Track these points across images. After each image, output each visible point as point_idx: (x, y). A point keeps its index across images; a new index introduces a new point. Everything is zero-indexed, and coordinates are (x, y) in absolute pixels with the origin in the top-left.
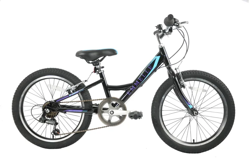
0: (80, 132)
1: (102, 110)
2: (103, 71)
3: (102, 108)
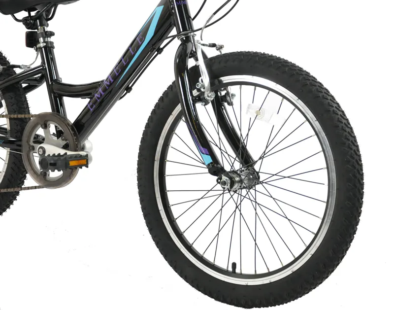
1: (32, 143)
2: (52, 43)
3: (32, 139)
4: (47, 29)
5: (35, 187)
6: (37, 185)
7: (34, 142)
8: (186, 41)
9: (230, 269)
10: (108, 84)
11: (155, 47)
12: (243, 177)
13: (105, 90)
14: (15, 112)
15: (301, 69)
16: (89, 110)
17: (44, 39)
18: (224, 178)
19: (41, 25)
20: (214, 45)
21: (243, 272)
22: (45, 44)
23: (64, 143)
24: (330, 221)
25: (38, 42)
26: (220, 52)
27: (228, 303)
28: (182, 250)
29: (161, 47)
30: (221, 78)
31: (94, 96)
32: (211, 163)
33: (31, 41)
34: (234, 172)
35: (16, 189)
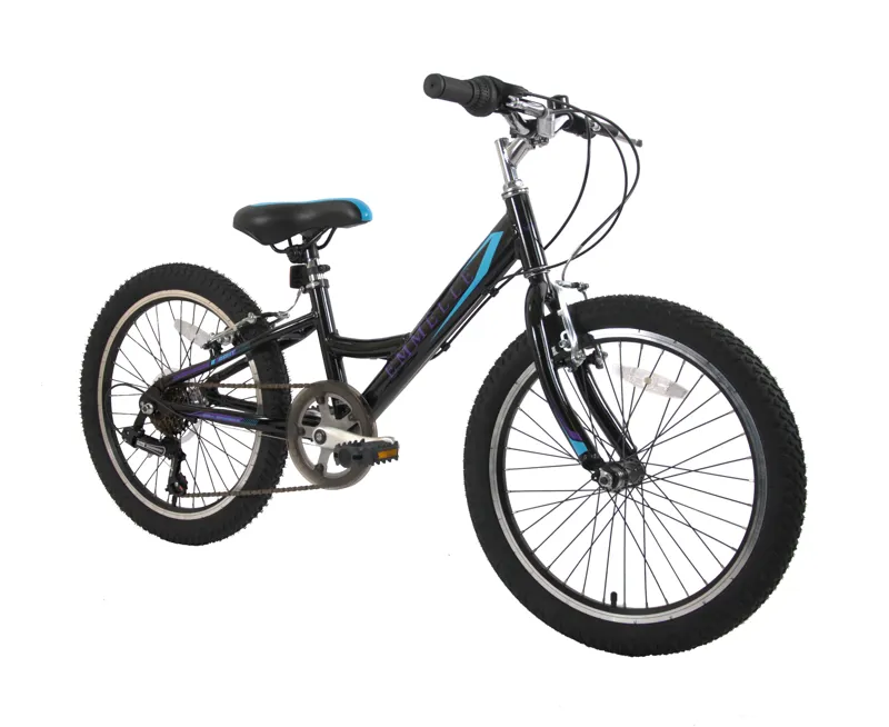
0: (248, 493)
1: (300, 425)
2: (326, 281)
3: (301, 419)
4: (320, 262)
5: (306, 488)
6: (309, 484)
7: (304, 423)
8: (537, 281)
9: (608, 601)
10: (418, 339)
11: (489, 288)
12: (629, 472)
13: (412, 348)
14: (271, 380)
15: (710, 321)
16: (388, 376)
17: (315, 277)
18: (604, 474)
19: (312, 256)
20: (576, 285)
21: (628, 606)
22: (318, 284)
23: (352, 424)
24: (759, 531)
25: (309, 282)
26: (584, 294)
27: (607, 650)
28: (534, 575)
29: (497, 287)
30: (591, 333)
31: (394, 356)
32: (585, 453)
33: (298, 279)
34: (615, 464)
35: (265, 492)
